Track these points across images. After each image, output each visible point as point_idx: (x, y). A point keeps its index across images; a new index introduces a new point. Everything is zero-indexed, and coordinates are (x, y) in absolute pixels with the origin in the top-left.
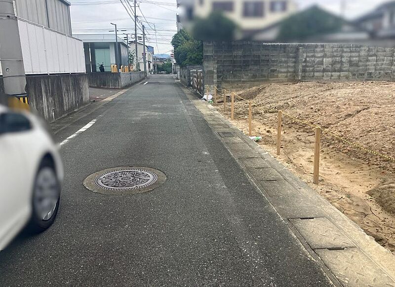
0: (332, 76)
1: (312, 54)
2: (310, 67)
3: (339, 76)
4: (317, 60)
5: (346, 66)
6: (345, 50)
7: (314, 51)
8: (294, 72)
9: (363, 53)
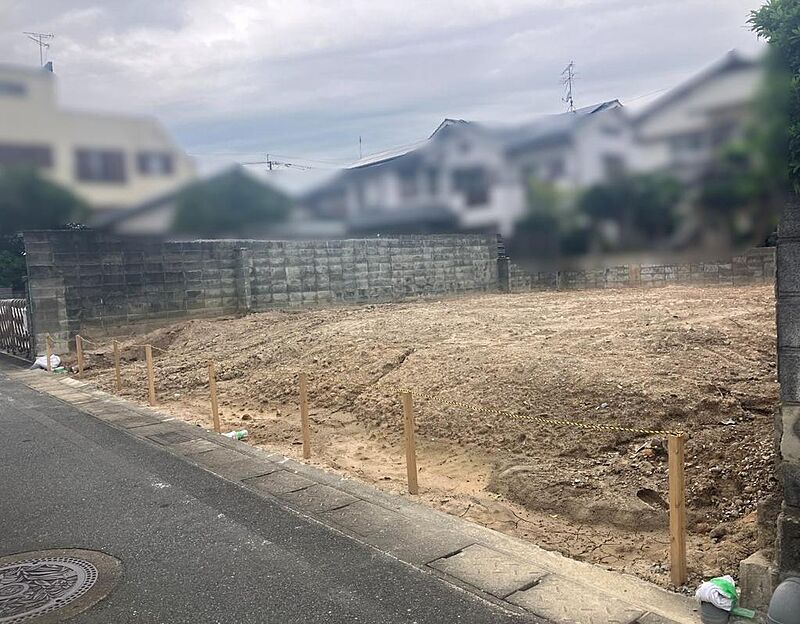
0: (304, 298)
1: (263, 260)
2: (264, 283)
3: (316, 298)
4: (275, 270)
5: (324, 280)
6: (319, 252)
7: (267, 255)
8: (236, 294)
9: (347, 257)
